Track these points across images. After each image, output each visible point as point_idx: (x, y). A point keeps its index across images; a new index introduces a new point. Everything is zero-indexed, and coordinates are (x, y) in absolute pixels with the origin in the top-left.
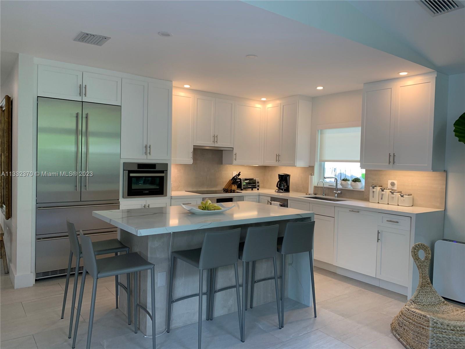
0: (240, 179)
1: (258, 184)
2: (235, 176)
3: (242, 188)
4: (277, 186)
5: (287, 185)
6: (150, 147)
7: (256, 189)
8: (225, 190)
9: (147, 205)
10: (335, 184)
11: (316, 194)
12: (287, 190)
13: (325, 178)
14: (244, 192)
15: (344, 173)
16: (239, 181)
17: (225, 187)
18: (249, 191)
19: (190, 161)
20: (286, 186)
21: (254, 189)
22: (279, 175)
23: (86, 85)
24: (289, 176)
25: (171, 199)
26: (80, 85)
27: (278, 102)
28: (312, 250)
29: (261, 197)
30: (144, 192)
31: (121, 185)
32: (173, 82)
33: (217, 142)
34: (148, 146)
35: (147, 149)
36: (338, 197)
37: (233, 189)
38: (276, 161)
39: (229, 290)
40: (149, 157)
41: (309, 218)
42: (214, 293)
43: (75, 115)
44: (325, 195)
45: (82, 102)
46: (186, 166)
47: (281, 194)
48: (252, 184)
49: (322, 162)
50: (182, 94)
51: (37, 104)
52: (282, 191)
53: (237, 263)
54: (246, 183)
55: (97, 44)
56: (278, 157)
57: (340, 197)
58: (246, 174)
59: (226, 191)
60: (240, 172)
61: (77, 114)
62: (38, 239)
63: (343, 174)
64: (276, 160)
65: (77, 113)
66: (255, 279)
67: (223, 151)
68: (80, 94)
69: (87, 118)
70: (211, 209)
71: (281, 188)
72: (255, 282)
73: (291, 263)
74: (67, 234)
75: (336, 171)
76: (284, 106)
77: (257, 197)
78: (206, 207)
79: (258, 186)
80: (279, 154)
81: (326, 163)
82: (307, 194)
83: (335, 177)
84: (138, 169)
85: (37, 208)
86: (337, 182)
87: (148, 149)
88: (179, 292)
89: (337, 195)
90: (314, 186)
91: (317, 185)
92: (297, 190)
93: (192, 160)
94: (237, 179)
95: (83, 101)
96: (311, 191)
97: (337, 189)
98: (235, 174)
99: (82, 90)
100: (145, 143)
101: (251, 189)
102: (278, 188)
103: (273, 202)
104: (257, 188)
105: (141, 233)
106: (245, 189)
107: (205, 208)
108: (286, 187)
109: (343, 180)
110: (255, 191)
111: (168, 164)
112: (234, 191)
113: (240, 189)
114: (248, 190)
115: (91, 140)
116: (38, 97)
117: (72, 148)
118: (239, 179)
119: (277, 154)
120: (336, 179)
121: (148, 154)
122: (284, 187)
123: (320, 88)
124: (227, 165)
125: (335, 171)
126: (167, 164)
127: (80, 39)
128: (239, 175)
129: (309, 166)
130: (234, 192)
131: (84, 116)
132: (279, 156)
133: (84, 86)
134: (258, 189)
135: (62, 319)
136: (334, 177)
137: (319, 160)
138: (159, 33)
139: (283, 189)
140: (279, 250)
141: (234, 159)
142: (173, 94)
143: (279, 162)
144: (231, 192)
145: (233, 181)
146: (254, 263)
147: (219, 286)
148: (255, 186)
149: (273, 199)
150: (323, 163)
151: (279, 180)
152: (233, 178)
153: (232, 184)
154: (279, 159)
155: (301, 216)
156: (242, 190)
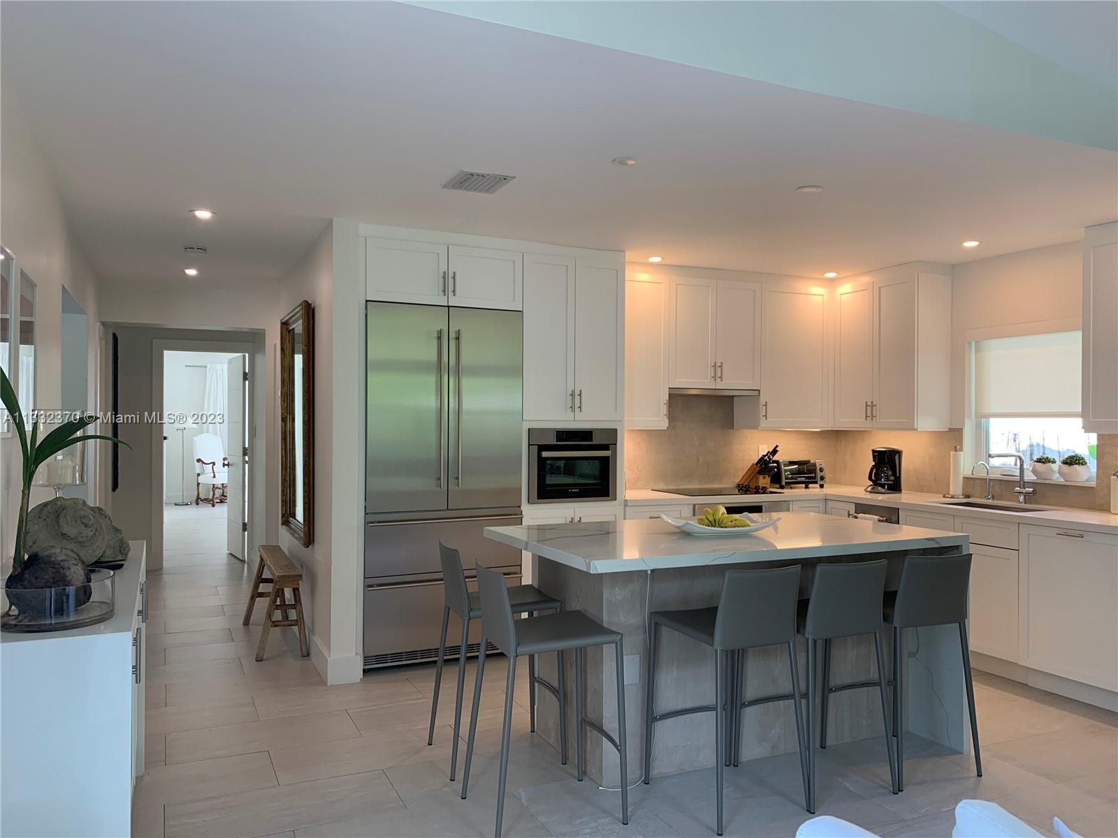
0: (777, 462)
1: (822, 474)
2: (764, 456)
3: (784, 484)
4: (870, 478)
5: (894, 474)
6: (580, 395)
7: (818, 485)
8: (743, 486)
9: (577, 519)
10: (1018, 471)
11: (968, 497)
12: (895, 487)
13: (990, 456)
14: (788, 492)
15: (1041, 444)
16: (776, 467)
17: (740, 481)
18: (799, 491)
19: (664, 424)
20: (892, 478)
21: (810, 485)
22: (874, 451)
23: (454, 273)
24: (899, 453)
25: (626, 506)
26: (445, 272)
27: (866, 280)
28: (966, 621)
29: (830, 504)
30: (570, 491)
31: (525, 479)
32: (627, 252)
33: (721, 377)
34: (577, 392)
35: (575, 400)
36: (1025, 503)
37: (761, 485)
38: (866, 419)
39: (771, 703)
40: (579, 416)
41: (957, 547)
42: (741, 708)
43: (436, 335)
44: (993, 497)
45: (449, 307)
46: (651, 434)
47: (880, 497)
48: (807, 473)
49: (982, 417)
50: (644, 276)
51: (366, 315)
52: (883, 490)
53: (794, 641)
54: (790, 470)
55: (486, 191)
56: (870, 410)
57: (1030, 503)
58: (790, 451)
59: (744, 489)
60: (777, 446)
61: (440, 333)
62: (368, 586)
63: (1038, 445)
64: (867, 416)
65: (438, 331)
66: (830, 685)
67: (735, 398)
68: (444, 291)
69: (458, 338)
70: (726, 525)
71: (879, 482)
72: (831, 690)
73: (914, 651)
74: (440, 576)
75: (1017, 440)
76: (882, 289)
77: (821, 505)
78: (715, 521)
79: (822, 478)
80: (872, 402)
81: (993, 421)
82: (946, 496)
83: (1018, 454)
84: (557, 441)
85: (366, 523)
86: (1022, 465)
87: (577, 398)
88: (668, 698)
89: (1025, 496)
90: (964, 478)
91: (972, 474)
92: (920, 488)
93: (667, 420)
94: (769, 462)
95: (450, 305)
96: (956, 488)
97: (1024, 484)
98: (764, 450)
99: (447, 282)
100: (570, 388)
101: (804, 485)
102: (871, 483)
103: (860, 515)
104: (820, 482)
105: (596, 568)
106: (789, 485)
107: (713, 523)
108: (891, 481)
109: (1039, 462)
110: (814, 489)
111: (616, 429)
112: (764, 491)
113: (778, 486)
114: (795, 488)
115: (466, 382)
116: (367, 301)
117: (430, 402)
118: (774, 462)
119: (866, 402)
120: (1020, 459)
121: (577, 410)
122: (887, 479)
123: (970, 244)
124: (745, 431)
125: (1015, 441)
126: (615, 431)
127: (455, 185)
128: (775, 452)
129: (950, 429)
130: (764, 493)
131: (453, 335)
132: (873, 405)
133: (451, 275)
134: (822, 486)
135: (429, 744)
136: (1014, 453)
137: (973, 416)
138: (613, 161)
139: (885, 484)
140: (887, 618)
141: (761, 416)
142: (626, 278)
143: (872, 419)
144: (757, 493)
145: (761, 466)
146: (827, 643)
147: (751, 691)
148: (815, 478)
149: (862, 508)
150: (984, 420)
151: (874, 464)
152: (762, 459)
153: (757, 475)
154: (872, 414)
155: (938, 543)
156: (782, 487)
